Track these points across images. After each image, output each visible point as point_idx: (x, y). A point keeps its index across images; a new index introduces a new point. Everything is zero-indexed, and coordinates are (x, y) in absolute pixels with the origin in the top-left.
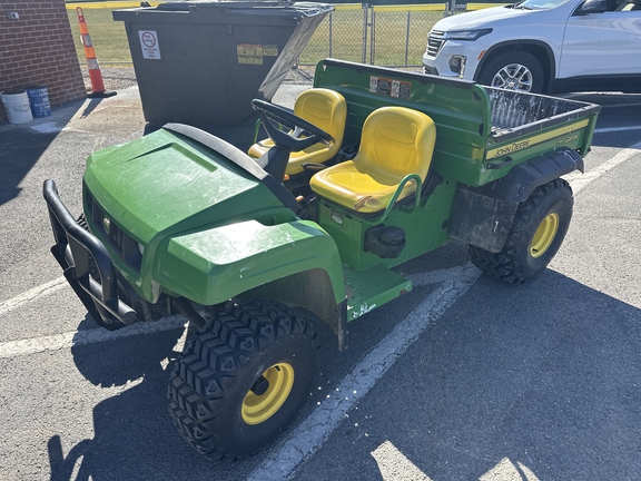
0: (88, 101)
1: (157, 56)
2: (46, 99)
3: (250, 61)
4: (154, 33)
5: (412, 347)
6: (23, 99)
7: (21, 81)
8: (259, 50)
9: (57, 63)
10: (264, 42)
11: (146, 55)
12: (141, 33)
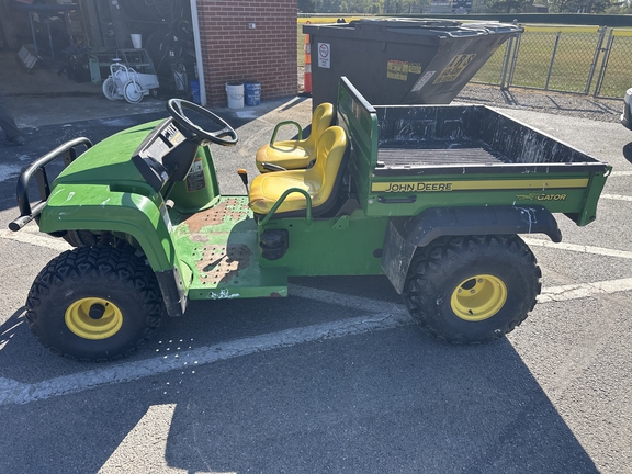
0: (297, 98)
1: (328, 66)
2: (257, 93)
3: (397, 77)
4: (328, 45)
5: (278, 350)
6: (240, 89)
7: (245, 76)
8: (405, 67)
9: (278, 65)
10: (410, 61)
11: (320, 65)
12: (320, 44)
